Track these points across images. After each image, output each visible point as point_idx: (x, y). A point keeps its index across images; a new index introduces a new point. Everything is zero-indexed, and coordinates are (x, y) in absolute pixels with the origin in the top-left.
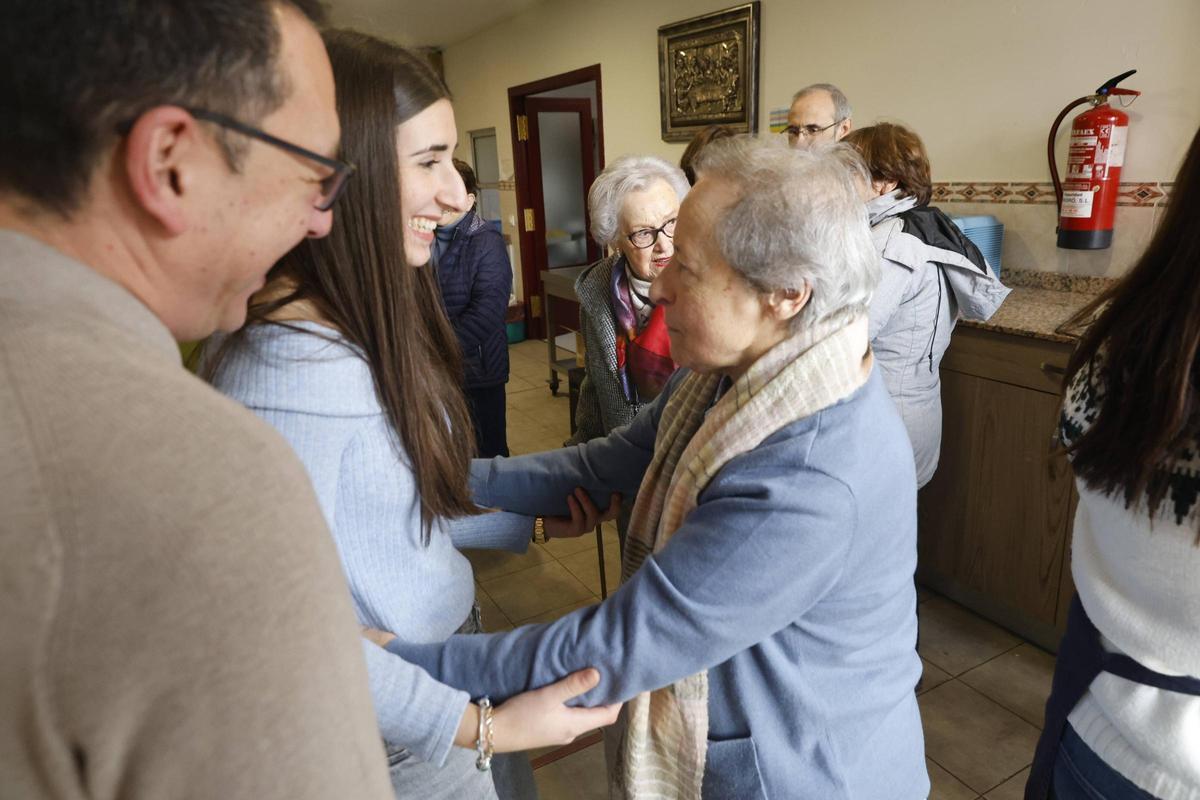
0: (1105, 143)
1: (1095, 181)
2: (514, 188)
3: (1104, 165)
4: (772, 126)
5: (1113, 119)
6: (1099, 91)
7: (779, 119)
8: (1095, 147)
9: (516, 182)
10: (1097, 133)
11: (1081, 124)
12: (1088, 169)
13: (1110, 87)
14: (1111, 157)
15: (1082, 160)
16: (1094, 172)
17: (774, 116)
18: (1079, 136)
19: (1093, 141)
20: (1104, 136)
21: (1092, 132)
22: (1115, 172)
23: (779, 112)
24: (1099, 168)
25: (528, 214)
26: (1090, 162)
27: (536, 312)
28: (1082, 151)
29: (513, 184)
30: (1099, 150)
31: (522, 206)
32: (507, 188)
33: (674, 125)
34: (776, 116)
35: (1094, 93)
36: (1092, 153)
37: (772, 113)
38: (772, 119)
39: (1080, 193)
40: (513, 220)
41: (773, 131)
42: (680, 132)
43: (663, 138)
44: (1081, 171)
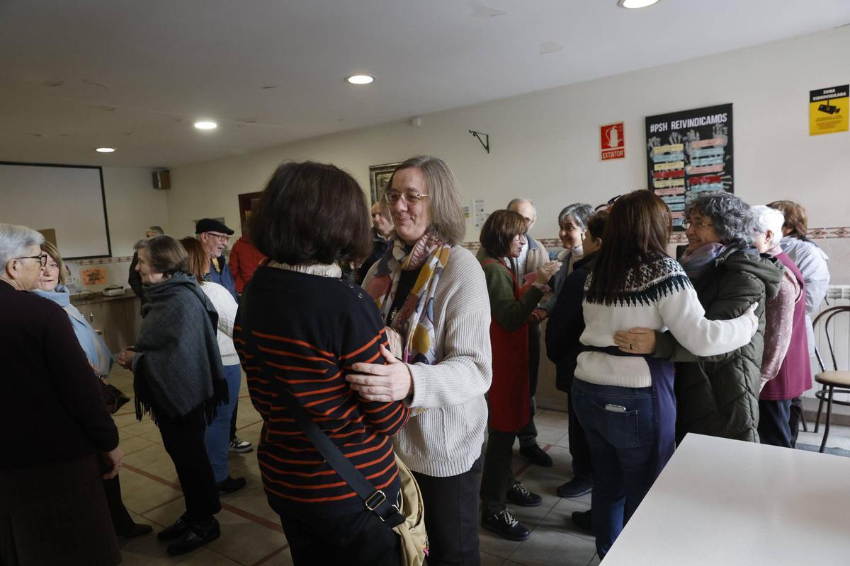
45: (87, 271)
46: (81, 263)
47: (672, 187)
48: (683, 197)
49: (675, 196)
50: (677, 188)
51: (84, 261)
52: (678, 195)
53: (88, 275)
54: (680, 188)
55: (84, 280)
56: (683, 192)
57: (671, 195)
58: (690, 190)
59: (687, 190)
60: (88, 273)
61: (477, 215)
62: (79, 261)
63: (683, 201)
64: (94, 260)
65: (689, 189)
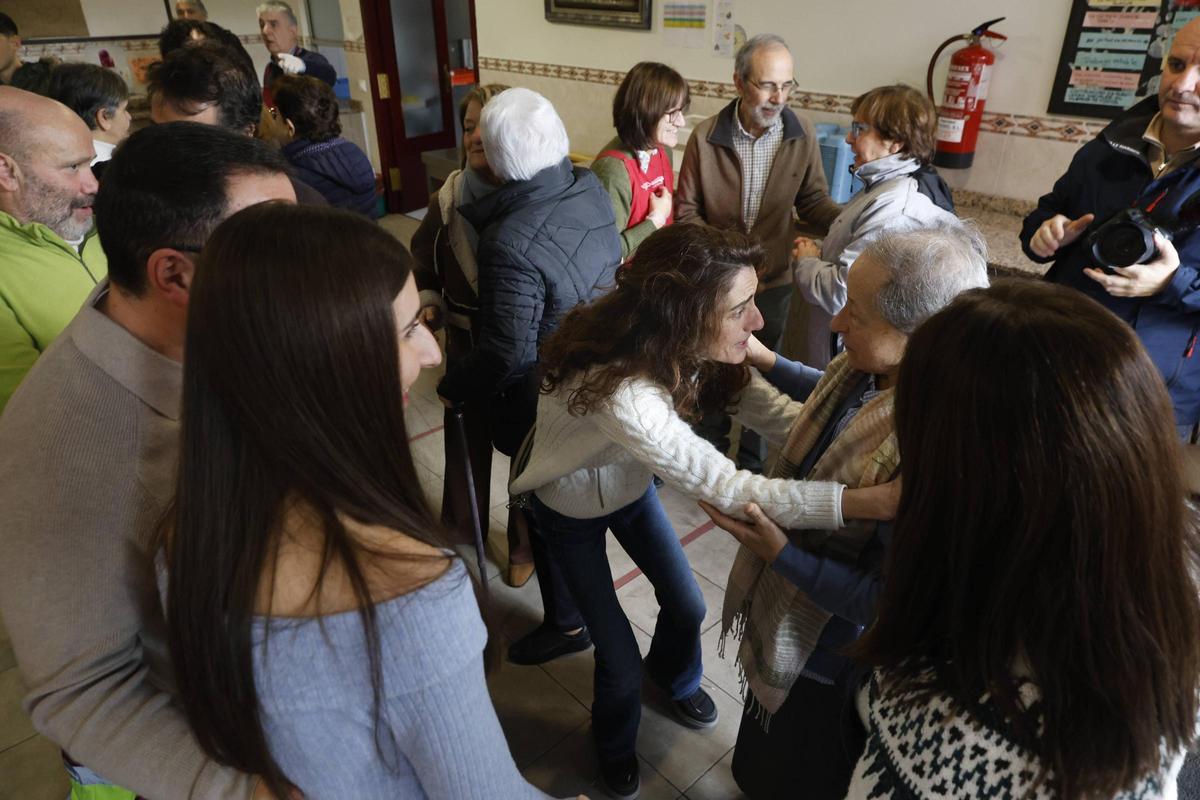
0: (977, 79)
1: (965, 112)
2: (364, 50)
3: (974, 99)
4: (666, 19)
5: (984, 58)
6: (975, 32)
7: (674, 13)
8: (968, 83)
9: (366, 44)
10: (971, 70)
11: (959, 60)
12: (962, 101)
13: (983, 30)
14: (979, 92)
15: (956, 92)
16: (966, 103)
17: (668, 10)
18: (957, 71)
19: (967, 77)
20: (976, 73)
21: (967, 69)
22: (981, 103)
23: (674, 7)
24: (970, 101)
25: (382, 79)
26: (963, 95)
27: (395, 185)
28: (958, 85)
29: (363, 46)
30: (971, 86)
31: (374, 70)
32: (355, 49)
33: (558, 5)
34: (672, 10)
35: (970, 32)
36: (965, 87)
37: (667, 7)
38: (666, 13)
39: (953, 120)
40: (364, 85)
41: (666, 25)
42: (565, 14)
43: (547, 17)
44: (956, 101)
45: (139, 60)
46: (129, 47)
47: (1130, 9)
48: (1148, 37)
49: (1128, 34)
50: (1140, 13)
51: (133, 43)
52: (1137, 31)
53: (142, 68)
54: (1148, 14)
55: (138, 75)
56: (1150, 25)
57: (1120, 31)
58: (1171, 21)
59: (1163, 22)
60: (142, 64)
61: (719, 25)
62: (124, 43)
63: (1144, 47)
64: (148, 42)
65: (1167, 18)
